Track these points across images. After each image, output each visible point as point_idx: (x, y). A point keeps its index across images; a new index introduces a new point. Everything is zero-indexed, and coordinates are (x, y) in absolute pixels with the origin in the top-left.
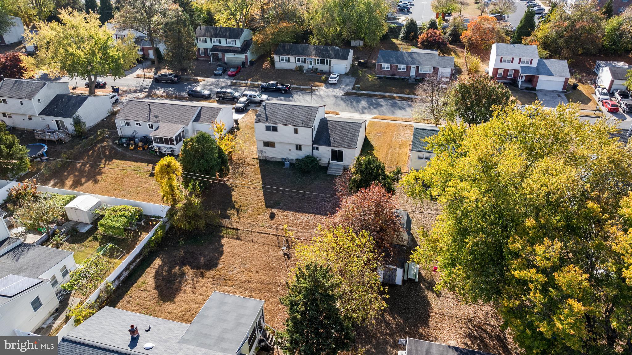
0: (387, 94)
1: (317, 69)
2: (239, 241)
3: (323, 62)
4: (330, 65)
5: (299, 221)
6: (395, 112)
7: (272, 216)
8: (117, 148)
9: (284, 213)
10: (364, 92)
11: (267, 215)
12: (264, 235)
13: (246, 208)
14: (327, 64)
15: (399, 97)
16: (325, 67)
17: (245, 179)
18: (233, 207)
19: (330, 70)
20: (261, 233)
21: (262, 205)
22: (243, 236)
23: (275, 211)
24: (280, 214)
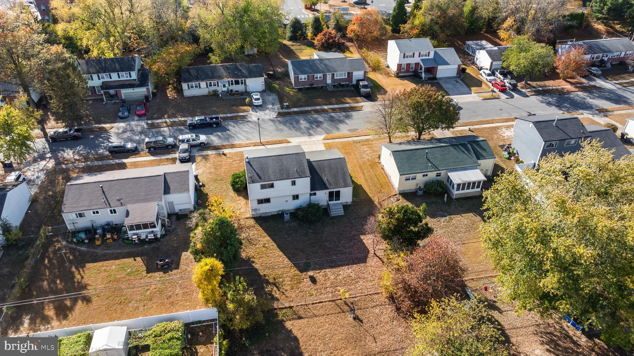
0: (318, 107)
1: (232, 90)
2: (302, 320)
3: (237, 83)
4: (245, 84)
5: (341, 277)
6: (339, 127)
7: (313, 280)
8: (78, 248)
9: (321, 274)
10: (296, 109)
11: (307, 282)
12: (321, 304)
13: (281, 280)
14: (242, 83)
15: (331, 109)
16: (240, 88)
17: (256, 245)
18: (268, 283)
19: (246, 90)
20: (316, 303)
21: (294, 271)
22: (301, 313)
23: (311, 273)
24: (319, 275)
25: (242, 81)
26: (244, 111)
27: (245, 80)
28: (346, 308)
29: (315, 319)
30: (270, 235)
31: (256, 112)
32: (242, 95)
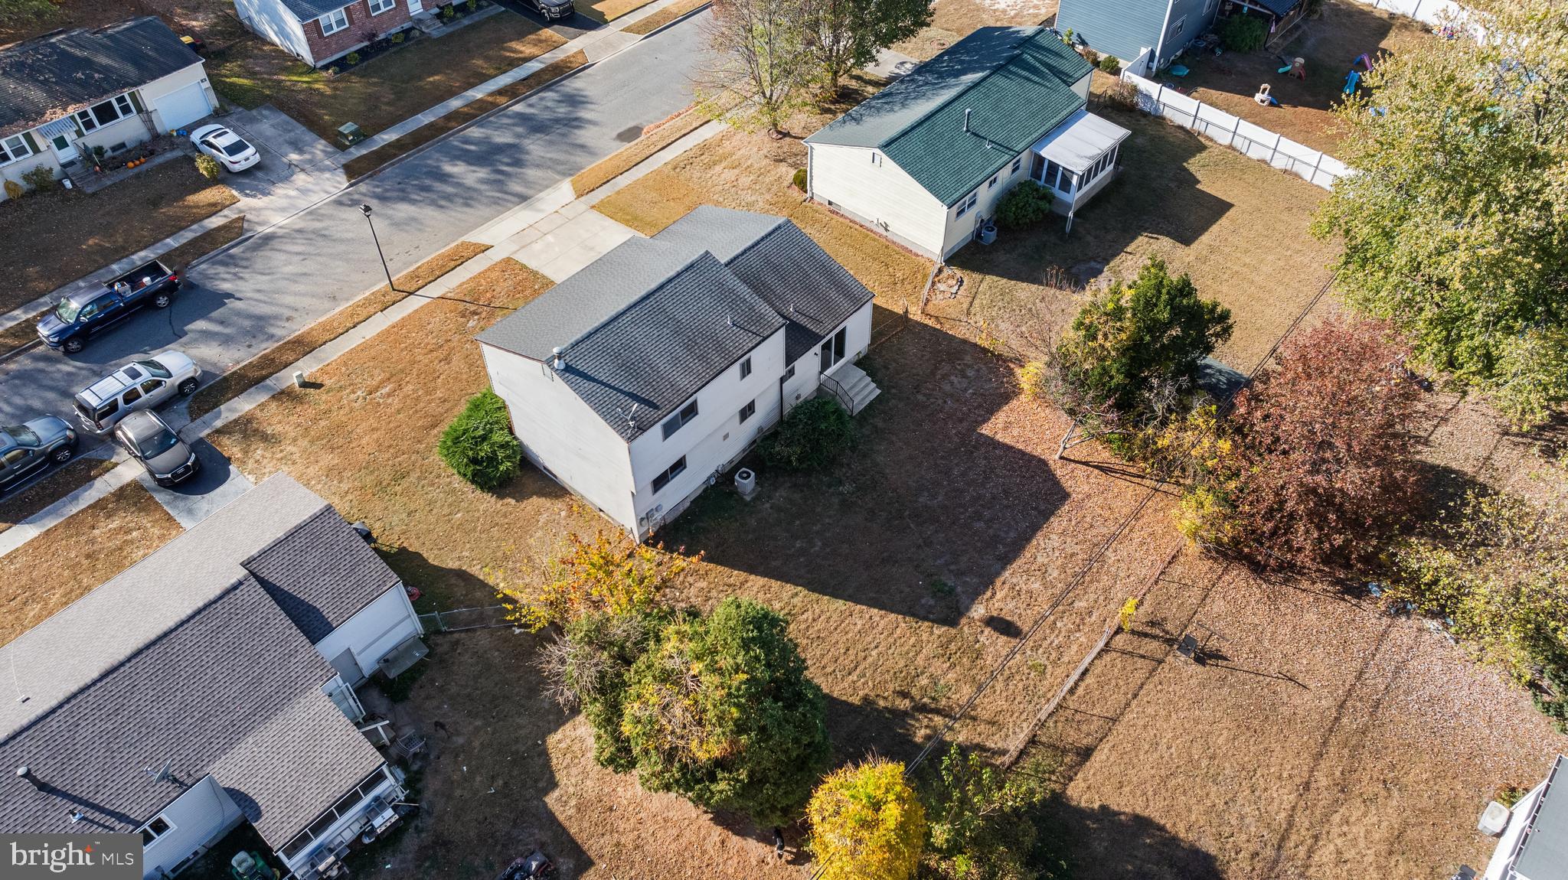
0: (455, 103)
1: (99, 150)
2: (1099, 757)
3: (106, 114)
4: (140, 110)
5: (1054, 573)
6: (579, 142)
7: (1004, 627)
9: (999, 595)
10: (389, 136)
12: (1090, 680)
14: (126, 110)
15: (500, 92)
16: (126, 129)
19: (152, 129)
20: (1076, 684)
21: (932, 634)
22: (1074, 737)
23: (979, 611)
24: (998, 601)
25: (121, 100)
26: (215, 209)
27: (132, 96)
28: (1152, 647)
29: (1120, 727)
30: (752, 570)
31: (265, 194)
32: (152, 153)
